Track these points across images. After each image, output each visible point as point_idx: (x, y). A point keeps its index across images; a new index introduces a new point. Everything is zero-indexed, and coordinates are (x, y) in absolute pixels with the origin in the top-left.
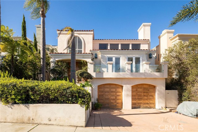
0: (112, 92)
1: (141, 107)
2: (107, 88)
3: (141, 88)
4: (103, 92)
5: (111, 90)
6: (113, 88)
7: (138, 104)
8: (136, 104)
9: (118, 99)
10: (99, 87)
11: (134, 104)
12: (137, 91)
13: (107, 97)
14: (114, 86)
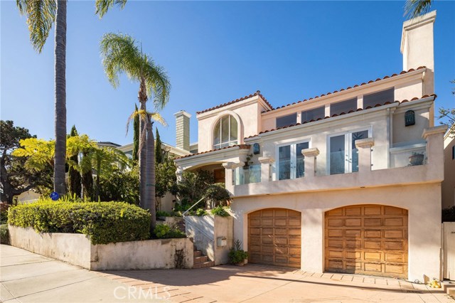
0: (279, 227)
1: (356, 272)
2: (268, 218)
3: (356, 217)
4: (258, 228)
5: (277, 224)
6: (281, 218)
7: (349, 262)
8: (341, 261)
9: (294, 246)
10: (252, 216)
11: (336, 261)
12: (344, 225)
13: (267, 240)
14: (283, 214)
